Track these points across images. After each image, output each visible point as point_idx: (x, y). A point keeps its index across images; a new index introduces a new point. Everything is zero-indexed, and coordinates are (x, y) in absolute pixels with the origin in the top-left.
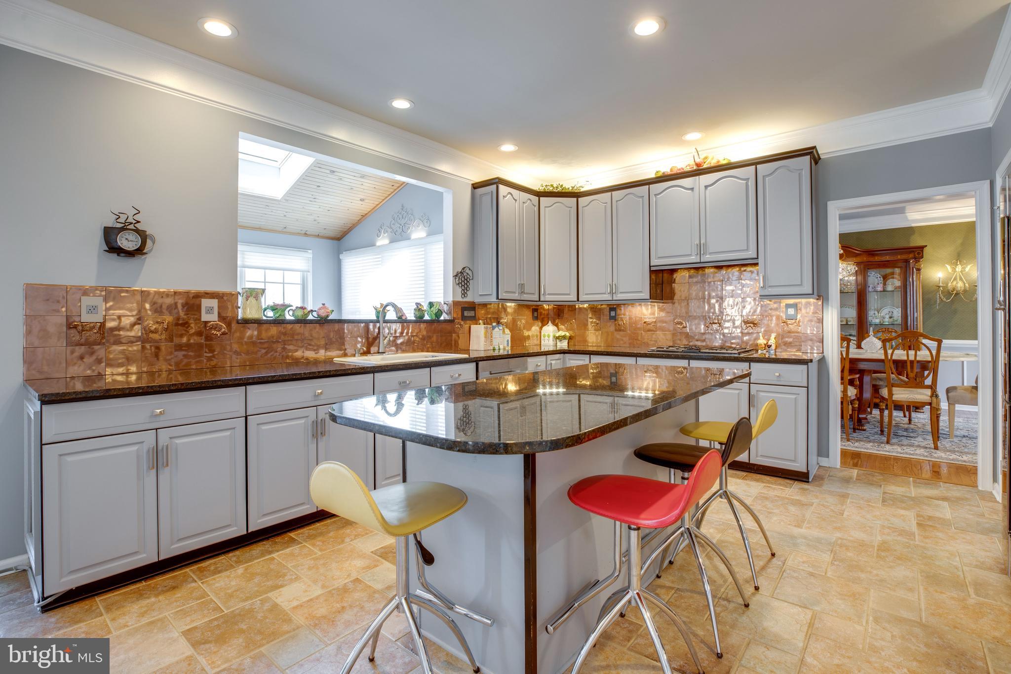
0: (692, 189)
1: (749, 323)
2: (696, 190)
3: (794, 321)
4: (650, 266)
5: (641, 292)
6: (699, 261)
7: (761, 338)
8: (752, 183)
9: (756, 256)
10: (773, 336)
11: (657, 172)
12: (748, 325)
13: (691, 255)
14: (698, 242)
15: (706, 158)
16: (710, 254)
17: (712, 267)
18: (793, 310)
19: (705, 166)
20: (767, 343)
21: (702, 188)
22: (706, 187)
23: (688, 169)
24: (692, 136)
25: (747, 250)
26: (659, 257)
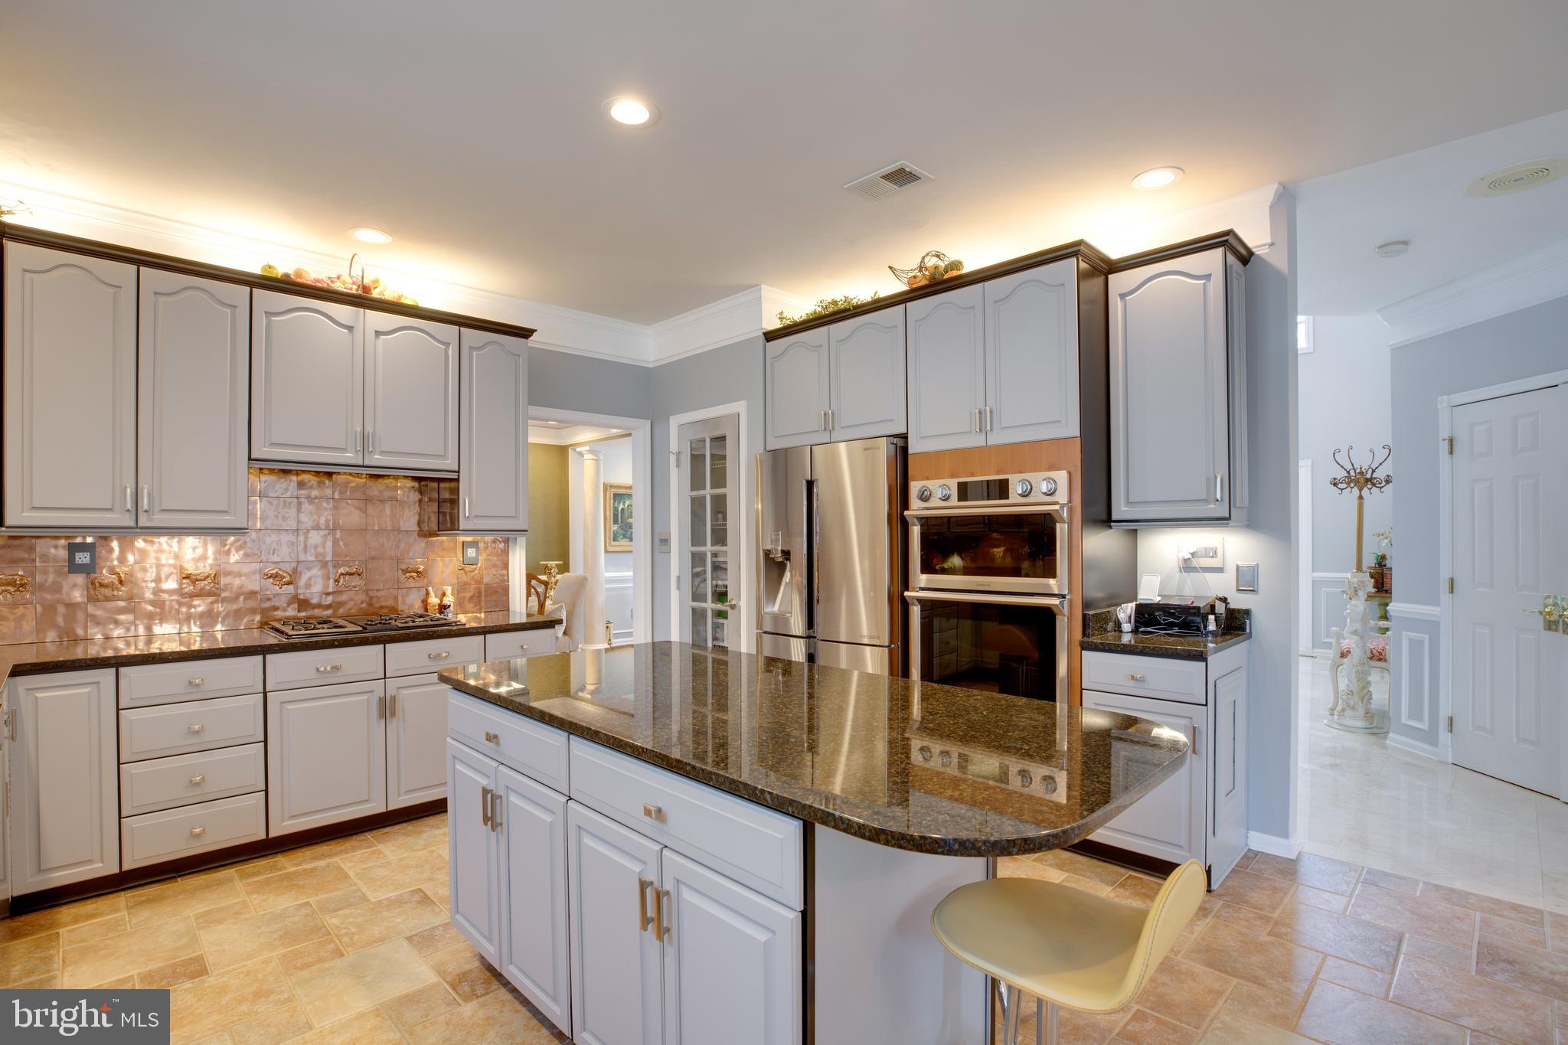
0: (350, 328)
1: (410, 572)
2: (358, 330)
3: (474, 567)
4: (250, 459)
5: (226, 512)
6: (360, 463)
7: (432, 594)
8: (452, 351)
9: (457, 469)
10: (449, 590)
11: (270, 267)
12: (408, 575)
13: (344, 450)
14: (359, 429)
15: (376, 281)
16: (382, 453)
17: (406, 477)
18: (474, 550)
19: (375, 294)
20: (442, 601)
21: (371, 334)
22: (378, 333)
23: (338, 286)
24: (370, 235)
25: (444, 456)
26: (273, 444)
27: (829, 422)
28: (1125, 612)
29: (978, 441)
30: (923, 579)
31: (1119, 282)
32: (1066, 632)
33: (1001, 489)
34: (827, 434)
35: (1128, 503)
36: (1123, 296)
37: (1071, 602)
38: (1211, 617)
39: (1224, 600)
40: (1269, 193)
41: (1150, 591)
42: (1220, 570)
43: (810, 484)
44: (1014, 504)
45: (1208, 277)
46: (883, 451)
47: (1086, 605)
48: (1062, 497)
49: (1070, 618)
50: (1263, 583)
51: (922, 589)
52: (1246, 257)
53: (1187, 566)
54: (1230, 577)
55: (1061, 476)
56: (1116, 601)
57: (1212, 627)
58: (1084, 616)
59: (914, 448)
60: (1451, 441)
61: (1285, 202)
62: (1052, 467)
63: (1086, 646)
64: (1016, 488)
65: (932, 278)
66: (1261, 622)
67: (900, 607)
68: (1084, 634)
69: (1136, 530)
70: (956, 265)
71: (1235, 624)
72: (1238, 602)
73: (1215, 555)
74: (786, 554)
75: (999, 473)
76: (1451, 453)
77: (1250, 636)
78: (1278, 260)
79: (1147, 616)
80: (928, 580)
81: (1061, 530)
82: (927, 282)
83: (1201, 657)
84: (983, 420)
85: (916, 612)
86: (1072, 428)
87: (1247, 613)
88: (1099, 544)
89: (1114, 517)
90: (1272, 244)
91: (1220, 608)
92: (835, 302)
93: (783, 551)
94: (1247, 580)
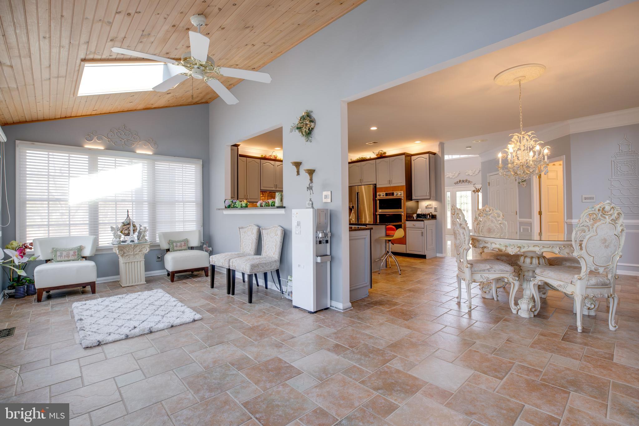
0: (274, 165)
2: (275, 166)
4: (261, 190)
6: (276, 190)
11: (262, 155)
13: (273, 188)
14: (275, 184)
16: (278, 188)
19: (277, 159)
22: (278, 166)
23: (272, 158)
26: (263, 187)
27: (361, 181)
28: (415, 216)
29: (389, 186)
30: (380, 211)
31: (413, 158)
32: (404, 218)
33: (393, 194)
34: (361, 183)
35: (415, 196)
36: (414, 160)
37: (404, 213)
38: (428, 216)
39: (431, 213)
40: (438, 143)
41: (419, 212)
42: (432, 208)
43: (358, 193)
44: (395, 197)
45: (426, 158)
46: (372, 187)
47: (407, 214)
48: (402, 195)
49: (404, 216)
50: (438, 210)
51: (379, 212)
52: (434, 154)
53: (426, 208)
54: (433, 209)
55: (402, 192)
56: (414, 214)
57: (428, 217)
58: (407, 216)
59: (378, 186)
60: (489, 183)
61: (442, 145)
62: (401, 190)
63: (407, 220)
64: (395, 194)
65: (381, 155)
66: (438, 217)
67: (375, 215)
68: (407, 218)
69: (418, 201)
70: (385, 153)
71: (434, 217)
72: (434, 213)
73: (431, 205)
74: (353, 207)
75: (392, 191)
76: (489, 185)
77: (436, 219)
78: (440, 155)
79: (419, 216)
80: (381, 211)
81: (402, 201)
82: (380, 156)
83: (423, 221)
84: (390, 182)
85: (378, 216)
86: (404, 184)
87: (436, 215)
88: (410, 204)
89: (413, 199)
90: (439, 152)
91: (431, 215)
92: (362, 158)
93: (352, 206)
94: (436, 209)
